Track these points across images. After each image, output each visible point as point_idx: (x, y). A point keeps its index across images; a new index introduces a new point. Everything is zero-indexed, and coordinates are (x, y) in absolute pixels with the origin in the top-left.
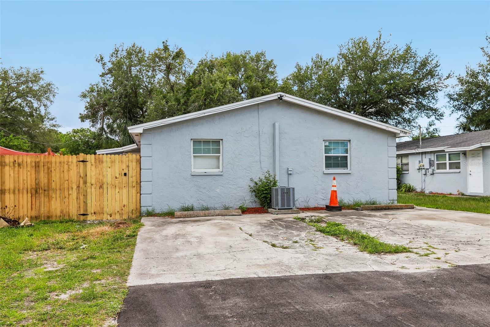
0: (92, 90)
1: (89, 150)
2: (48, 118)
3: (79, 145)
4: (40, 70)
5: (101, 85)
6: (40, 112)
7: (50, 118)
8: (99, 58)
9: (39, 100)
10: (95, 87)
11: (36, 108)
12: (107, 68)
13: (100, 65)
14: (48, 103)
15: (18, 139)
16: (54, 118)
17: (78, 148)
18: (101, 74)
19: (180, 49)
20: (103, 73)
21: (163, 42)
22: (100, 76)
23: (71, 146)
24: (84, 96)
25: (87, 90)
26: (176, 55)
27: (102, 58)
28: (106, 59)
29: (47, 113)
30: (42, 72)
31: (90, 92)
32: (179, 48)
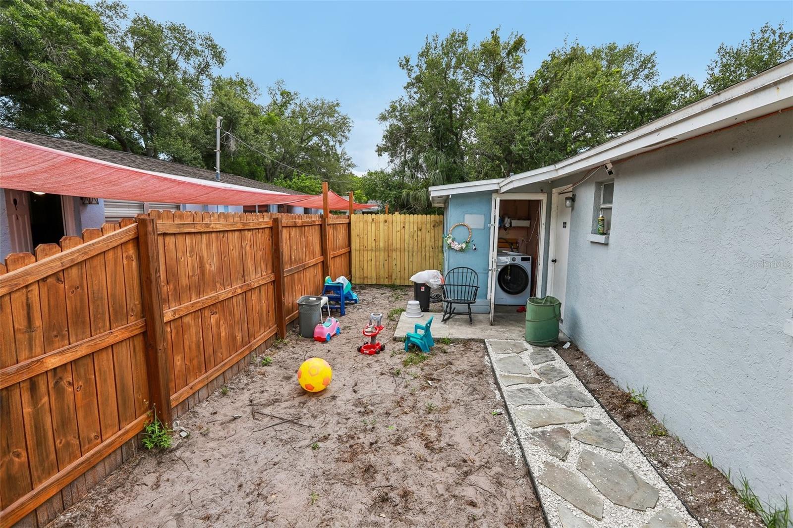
0: (394, 109)
1: (389, 191)
2: (344, 159)
3: (376, 185)
4: (335, 103)
5: (407, 99)
6: (336, 150)
7: (346, 158)
8: (404, 62)
9: (334, 136)
10: (397, 105)
11: (332, 146)
12: (414, 75)
13: (405, 71)
14: (344, 140)
15: (311, 179)
16: (350, 159)
17: (375, 188)
18: (405, 85)
19: (521, 36)
20: (408, 83)
21: (493, 32)
22: (405, 88)
23: (367, 186)
24: (383, 118)
25: (387, 109)
26: (515, 47)
27: (407, 61)
28: (413, 62)
29: (344, 153)
30: (338, 104)
31: (391, 112)
32: (518, 36)
